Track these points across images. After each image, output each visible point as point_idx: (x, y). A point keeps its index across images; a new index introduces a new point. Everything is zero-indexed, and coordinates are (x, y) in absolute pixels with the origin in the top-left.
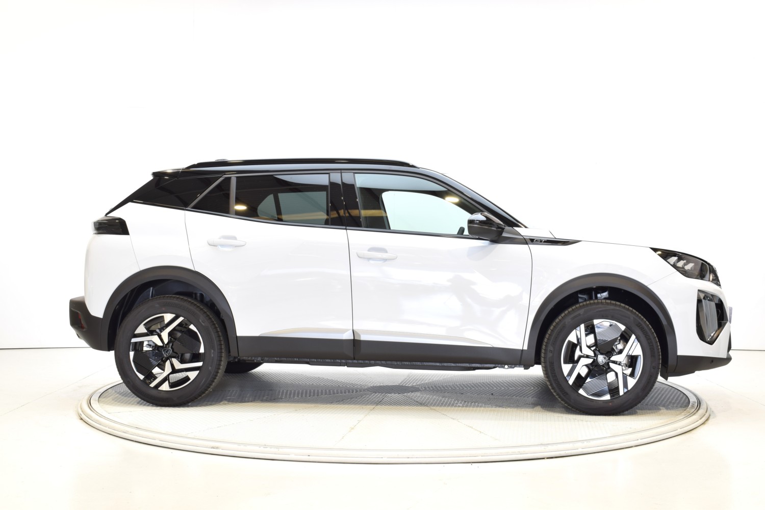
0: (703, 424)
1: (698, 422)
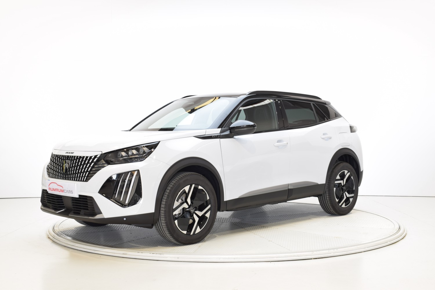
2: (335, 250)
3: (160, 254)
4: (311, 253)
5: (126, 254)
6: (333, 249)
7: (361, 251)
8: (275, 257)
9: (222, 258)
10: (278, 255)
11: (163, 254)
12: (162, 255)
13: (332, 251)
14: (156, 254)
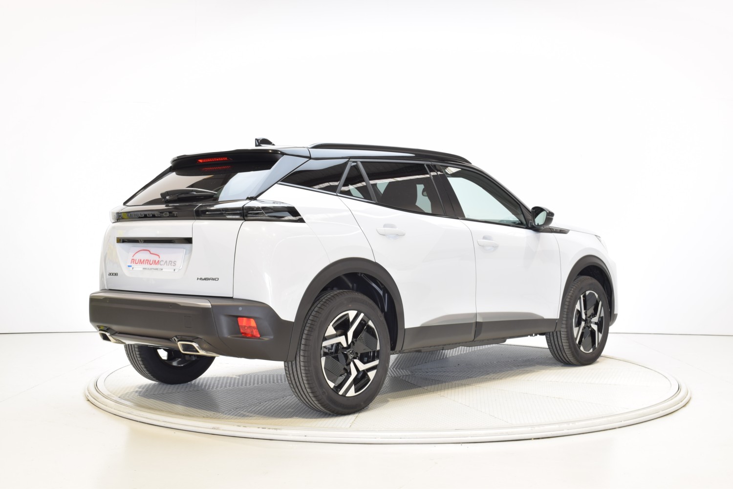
0: (684, 406)
1: (679, 405)
2: (571, 424)
3: (275, 429)
4: (530, 429)
5: (218, 429)
6: (568, 422)
7: (615, 427)
8: (470, 436)
9: (379, 437)
10: (474, 432)
11: (279, 429)
12: (278, 431)
13: (565, 425)
14: (269, 429)
